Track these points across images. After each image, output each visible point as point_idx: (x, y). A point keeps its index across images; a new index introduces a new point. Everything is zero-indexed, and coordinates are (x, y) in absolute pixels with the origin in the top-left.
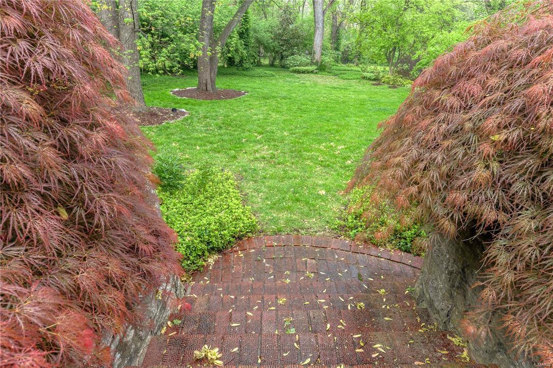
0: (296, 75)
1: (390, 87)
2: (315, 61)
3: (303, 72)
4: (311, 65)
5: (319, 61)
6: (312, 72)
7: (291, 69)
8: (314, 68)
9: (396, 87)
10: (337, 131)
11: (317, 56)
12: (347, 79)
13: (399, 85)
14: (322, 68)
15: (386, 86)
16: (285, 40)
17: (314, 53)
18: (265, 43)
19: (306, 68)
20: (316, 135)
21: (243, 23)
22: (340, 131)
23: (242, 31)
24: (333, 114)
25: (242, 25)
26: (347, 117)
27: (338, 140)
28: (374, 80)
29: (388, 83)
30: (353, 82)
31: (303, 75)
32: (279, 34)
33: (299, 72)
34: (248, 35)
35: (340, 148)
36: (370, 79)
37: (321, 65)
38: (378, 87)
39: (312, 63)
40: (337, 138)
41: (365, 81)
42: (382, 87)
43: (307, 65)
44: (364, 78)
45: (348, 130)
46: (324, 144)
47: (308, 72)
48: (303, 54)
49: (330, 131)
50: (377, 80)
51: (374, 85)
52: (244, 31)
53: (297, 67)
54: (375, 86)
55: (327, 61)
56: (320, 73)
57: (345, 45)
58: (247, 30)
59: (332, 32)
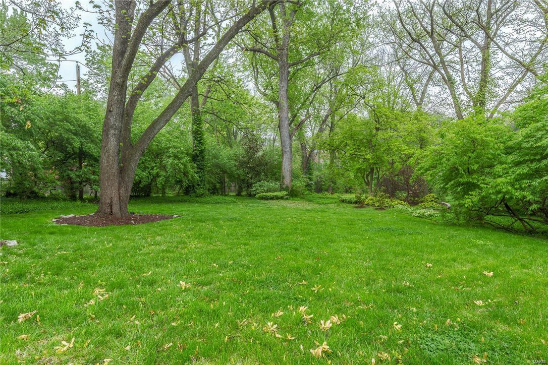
0: (263, 201)
1: (376, 209)
2: (284, 186)
3: (272, 198)
4: (280, 191)
5: (289, 186)
6: (282, 198)
7: (257, 196)
8: (284, 193)
9: (383, 209)
10: (316, 271)
11: (287, 181)
12: (323, 203)
13: (387, 206)
14: (293, 194)
15: (371, 208)
16: (251, 167)
17: (283, 178)
18: (228, 170)
19: (275, 194)
20: (262, 284)
21: (197, 145)
22: (321, 270)
23: (196, 153)
24: (307, 238)
25: (196, 147)
26: (332, 241)
27: (319, 297)
28: (356, 202)
29: (373, 205)
30: (332, 206)
31: (271, 201)
32: (245, 162)
33: (266, 198)
34: (203, 158)
35: (328, 325)
36: (350, 202)
37: (291, 191)
38: (363, 209)
39: (281, 189)
40: (315, 289)
41: (345, 205)
42: (366, 209)
43: (275, 191)
44: (343, 201)
45: (338, 267)
46: (280, 313)
47: (277, 198)
48: (270, 181)
49: (298, 271)
50: (359, 203)
51: (356, 207)
52: (198, 153)
53: (264, 194)
54: (359, 209)
55: (298, 185)
56: (291, 198)
57: (317, 176)
58: (202, 152)
59: (303, 163)
